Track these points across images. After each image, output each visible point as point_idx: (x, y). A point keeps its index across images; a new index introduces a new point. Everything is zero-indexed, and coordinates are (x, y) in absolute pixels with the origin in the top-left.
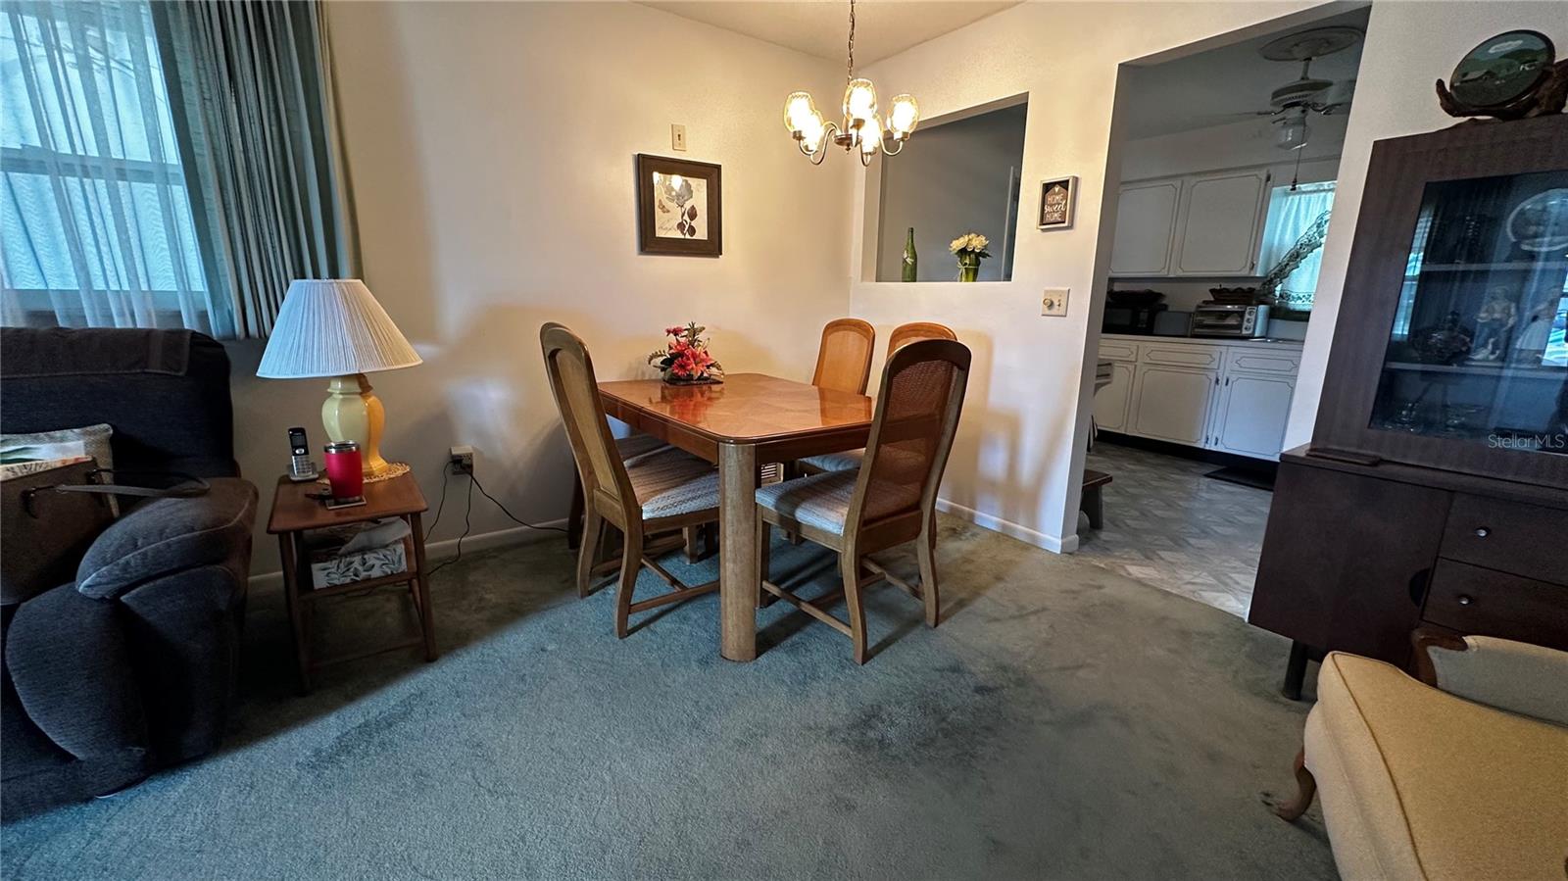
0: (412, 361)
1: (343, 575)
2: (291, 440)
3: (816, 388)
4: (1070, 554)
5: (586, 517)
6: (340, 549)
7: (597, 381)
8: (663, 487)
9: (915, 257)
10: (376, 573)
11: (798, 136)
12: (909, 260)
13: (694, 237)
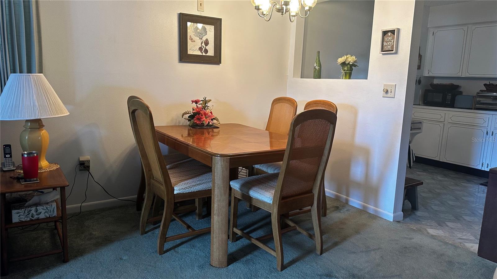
0: (65, 114)
1: (26, 216)
2: (4, 150)
3: (268, 131)
4: (398, 222)
5: (146, 195)
6: (25, 204)
7: (155, 126)
8: (185, 178)
9: (320, 66)
10: (42, 216)
11: (257, 8)
12: (317, 68)
13: (207, 55)
